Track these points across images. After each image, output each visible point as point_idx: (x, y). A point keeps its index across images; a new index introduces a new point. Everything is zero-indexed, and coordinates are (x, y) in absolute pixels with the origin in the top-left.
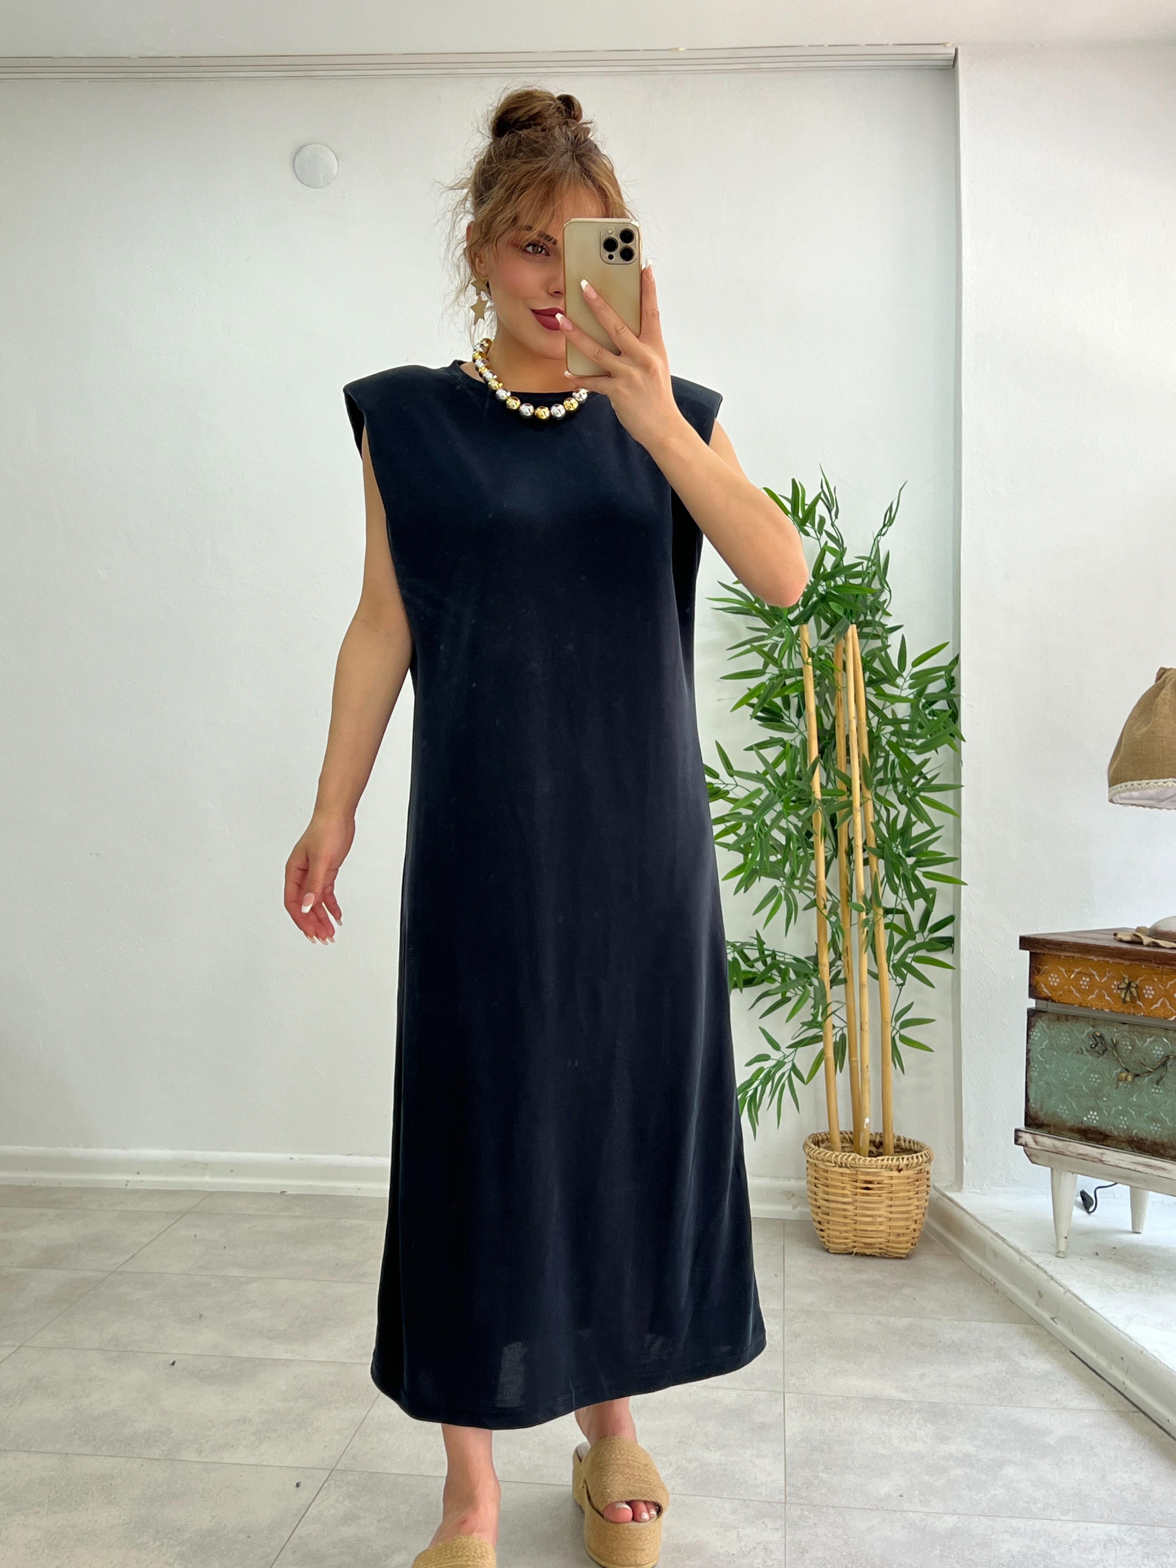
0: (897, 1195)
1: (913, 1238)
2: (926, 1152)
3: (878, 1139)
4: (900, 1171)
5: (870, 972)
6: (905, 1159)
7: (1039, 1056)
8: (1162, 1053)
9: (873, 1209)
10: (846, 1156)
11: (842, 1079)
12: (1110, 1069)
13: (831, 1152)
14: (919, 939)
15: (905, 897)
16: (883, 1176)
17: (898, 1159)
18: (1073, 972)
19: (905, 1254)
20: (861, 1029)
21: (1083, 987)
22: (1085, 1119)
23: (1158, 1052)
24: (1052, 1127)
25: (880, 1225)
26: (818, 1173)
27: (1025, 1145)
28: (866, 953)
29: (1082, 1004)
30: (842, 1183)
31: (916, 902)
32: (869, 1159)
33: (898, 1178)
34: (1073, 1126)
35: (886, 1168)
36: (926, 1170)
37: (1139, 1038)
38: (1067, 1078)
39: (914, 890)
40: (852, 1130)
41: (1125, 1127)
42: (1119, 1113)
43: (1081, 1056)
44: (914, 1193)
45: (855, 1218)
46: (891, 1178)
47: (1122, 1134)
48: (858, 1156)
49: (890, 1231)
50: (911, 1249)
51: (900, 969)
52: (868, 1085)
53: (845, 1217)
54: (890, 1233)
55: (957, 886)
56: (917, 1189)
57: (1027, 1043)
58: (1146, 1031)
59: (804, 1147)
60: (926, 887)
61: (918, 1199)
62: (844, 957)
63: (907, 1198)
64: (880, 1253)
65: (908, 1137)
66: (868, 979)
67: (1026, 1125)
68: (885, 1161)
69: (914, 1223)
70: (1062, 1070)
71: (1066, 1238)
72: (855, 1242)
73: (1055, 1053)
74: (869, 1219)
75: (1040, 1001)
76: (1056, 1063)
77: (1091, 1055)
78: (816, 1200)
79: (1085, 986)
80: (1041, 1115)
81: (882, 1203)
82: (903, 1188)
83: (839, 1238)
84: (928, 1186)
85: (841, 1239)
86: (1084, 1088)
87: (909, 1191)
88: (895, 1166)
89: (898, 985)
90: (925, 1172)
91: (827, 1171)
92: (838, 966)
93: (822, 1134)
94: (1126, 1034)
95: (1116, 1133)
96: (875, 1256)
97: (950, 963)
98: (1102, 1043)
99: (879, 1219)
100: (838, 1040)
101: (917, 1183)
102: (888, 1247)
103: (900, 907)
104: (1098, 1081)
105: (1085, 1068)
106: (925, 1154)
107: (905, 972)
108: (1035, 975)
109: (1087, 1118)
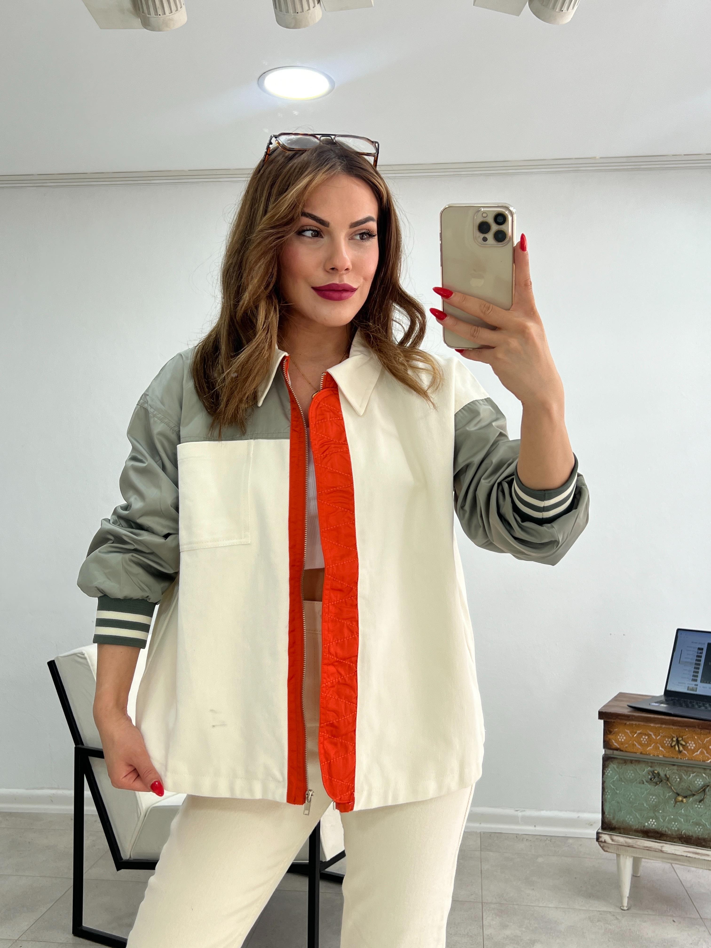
7: (611, 785)
8: (702, 783)
12: (664, 793)
18: (636, 733)
21: (643, 742)
22: (646, 824)
23: (699, 782)
24: (623, 830)
27: (605, 842)
29: (644, 753)
34: (638, 828)
37: (685, 773)
38: (633, 799)
41: (676, 829)
42: (671, 820)
43: (642, 786)
47: (674, 834)
57: (603, 777)
58: (690, 769)
67: (604, 828)
70: (629, 794)
73: (623, 783)
75: (609, 751)
76: (624, 790)
77: (649, 784)
79: (645, 741)
80: (614, 822)
86: (645, 805)
94: (676, 771)
95: (669, 832)
98: (658, 777)
104: (655, 800)
105: (645, 792)
108: (609, 735)
109: (648, 823)
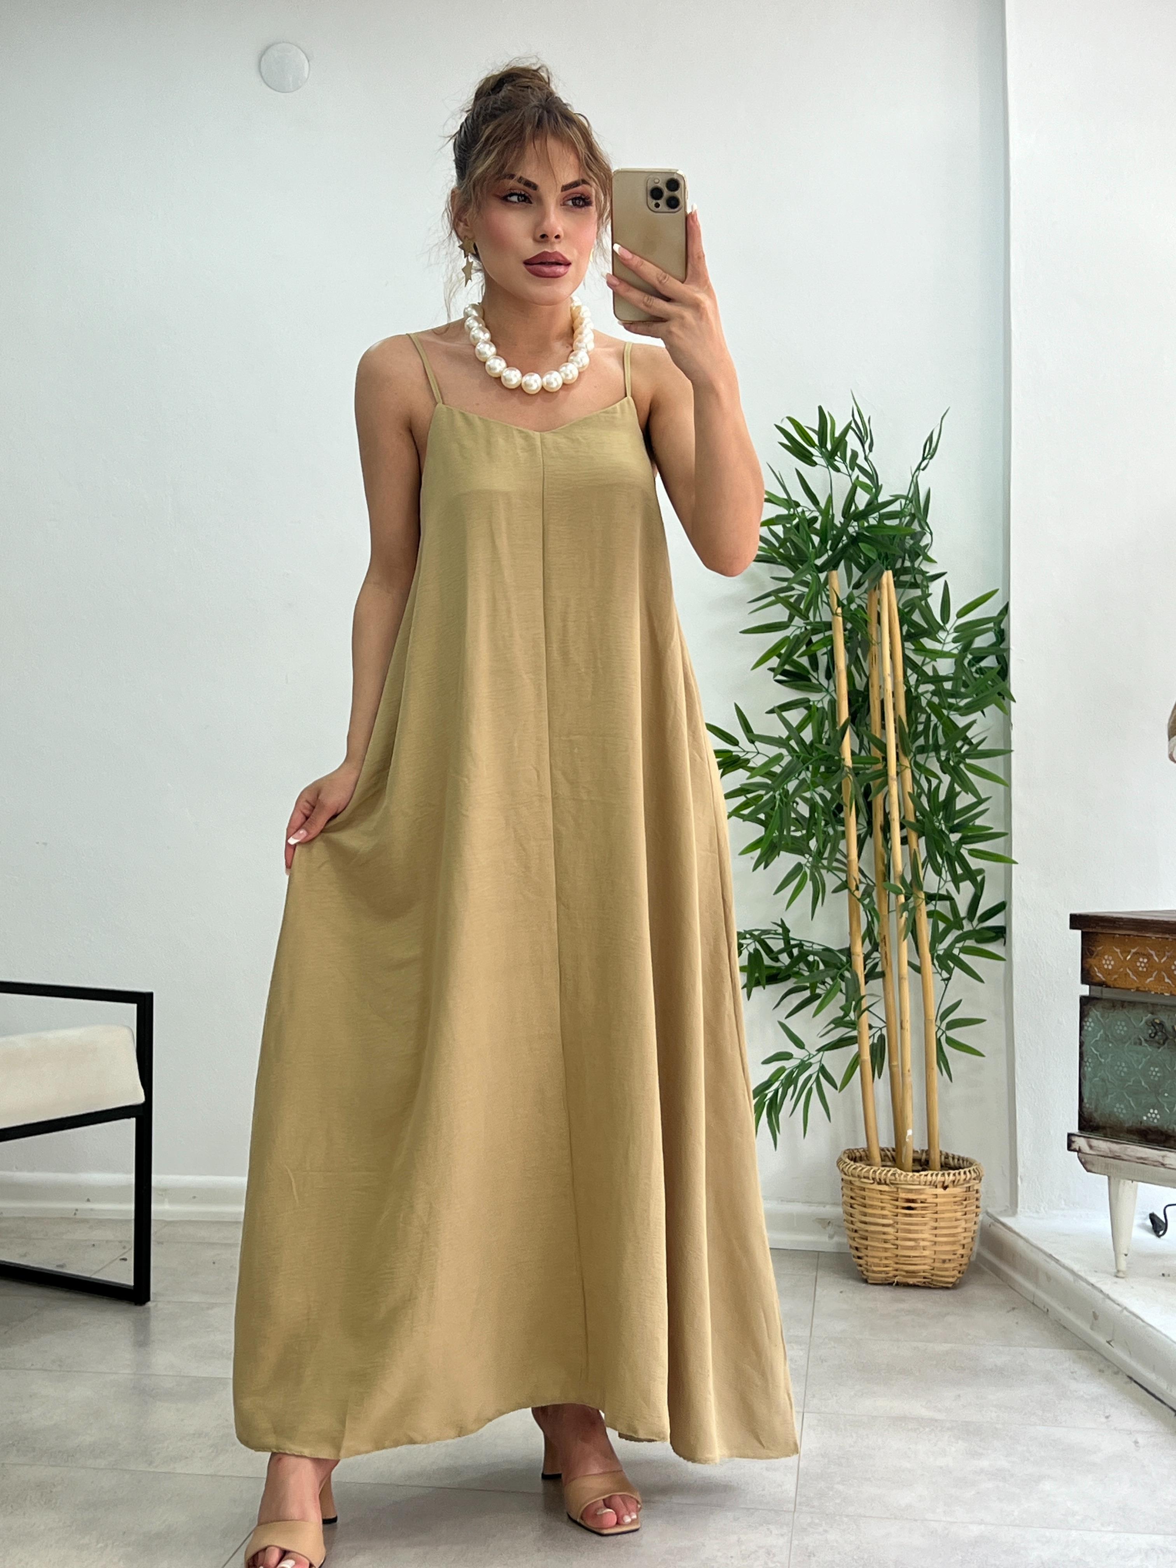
0: (942, 1216)
1: (961, 1265)
2: (975, 1167)
3: (924, 1157)
4: (945, 1188)
5: (910, 964)
6: (951, 1175)
7: (1093, 1049)
9: (916, 1232)
10: (885, 1172)
11: (881, 1087)
12: (1171, 1060)
13: (868, 1167)
14: (967, 927)
15: (949, 878)
16: (927, 1194)
17: (943, 1174)
18: (1129, 952)
19: (952, 1283)
20: (902, 1028)
21: (1140, 969)
22: (1145, 1118)
24: (1108, 1130)
25: (924, 1250)
26: (855, 1193)
27: (1079, 1151)
28: (906, 941)
29: (1141, 989)
30: (882, 1202)
31: (962, 885)
32: (911, 1174)
33: (944, 1196)
34: (1132, 1126)
35: (930, 1185)
36: (975, 1188)
38: (1124, 1072)
39: (959, 871)
40: (894, 1147)
43: (1139, 1048)
44: (960, 1214)
45: (897, 1242)
46: (936, 1196)
48: (899, 1171)
49: (934, 1257)
50: (958, 1278)
51: (946, 961)
52: (910, 1091)
53: (886, 1241)
54: (934, 1259)
55: (1007, 865)
56: (966, 1209)
57: (1080, 1034)
59: (838, 1163)
60: (973, 867)
61: (966, 1221)
62: (882, 947)
63: (954, 1219)
64: (924, 1283)
65: (956, 1154)
66: (908, 971)
67: (1080, 1128)
68: (929, 1177)
69: (962, 1247)
70: (1119, 1064)
71: (1126, 1255)
72: (897, 1270)
73: (1110, 1045)
74: (911, 1243)
75: (1093, 987)
76: (1112, 1057)
77: (1150, 1045)
78: (852, 1223)
79: (1143, 968)
80: (1095, 1115)
81: (925, 1224)
82: (949, 1208)
83: (878, 1265)
84: (977, 1207)
85: (880, 1266)
86: (1143, 1083)
87: (956, 1211)
88: (939, 1182)
89: (944, 980)
90: (974, 1190)
91: (864, 1189)
92: (875, 959)
93: (860, 1151)
96: (918, 1286)
97: (1003, 956)
98: (1162, 1032)
99: (922, 1243)
100: (876, 1041)
101: (965, 1203)
102: (932, 1275)
103: (943, 892)
104: (1158, 1075)
105: (1144, 1060)
106: (974, 1170)
107: (952, 965)
108: (1088, 958)
109: (1147, 1117)
